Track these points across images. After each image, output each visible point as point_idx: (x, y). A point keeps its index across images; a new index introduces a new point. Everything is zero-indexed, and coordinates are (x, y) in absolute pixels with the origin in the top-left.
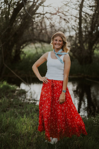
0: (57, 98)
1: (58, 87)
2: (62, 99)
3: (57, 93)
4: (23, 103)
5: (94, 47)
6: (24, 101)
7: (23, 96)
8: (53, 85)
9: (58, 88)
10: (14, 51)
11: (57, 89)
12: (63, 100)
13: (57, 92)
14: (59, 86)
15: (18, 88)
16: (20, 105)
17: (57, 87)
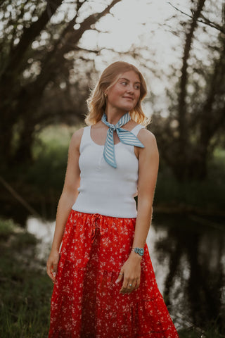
1: (115, 239)
2: (132, 277)
3: (112, 260)
4: (24, 271)
5: (213, 141)
6: (28, 264)
7: (29, 252)
9: (115, 243)
10: (16, 136)
12: (134, 280)
15: (18, 230)
16: (15, 278)
17: (111, 238)
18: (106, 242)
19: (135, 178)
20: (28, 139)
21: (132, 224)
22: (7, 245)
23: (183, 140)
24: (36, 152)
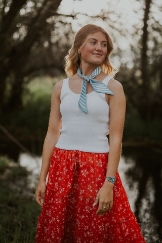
0: (88, 200)
1: (92, 170)
2: (106, 201)
3: (90, 187)
4: (18, 199)
6: (21, 193)
7: (22, 183)
8: (78, 164)
9: (92, 173)
10: (9, 87)
11: (88, 176)
12: (107, 203)
13: (87, 183)
14: (94, 167)
15: (12, 164)
16: (10, 204)
17: (89, 170)
18: (84, 173)
19: (107, 120)
20: (19, 90)
21: (105, 158)
22: (4, 177)
23: (145, 87)
24: (26, 99)
